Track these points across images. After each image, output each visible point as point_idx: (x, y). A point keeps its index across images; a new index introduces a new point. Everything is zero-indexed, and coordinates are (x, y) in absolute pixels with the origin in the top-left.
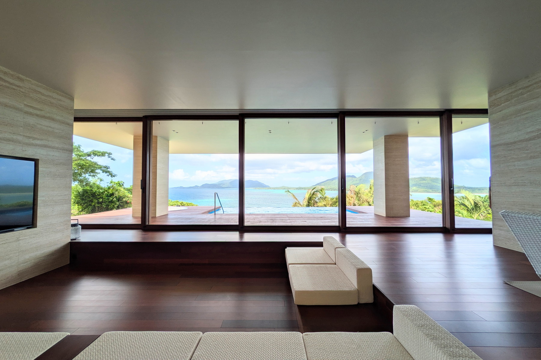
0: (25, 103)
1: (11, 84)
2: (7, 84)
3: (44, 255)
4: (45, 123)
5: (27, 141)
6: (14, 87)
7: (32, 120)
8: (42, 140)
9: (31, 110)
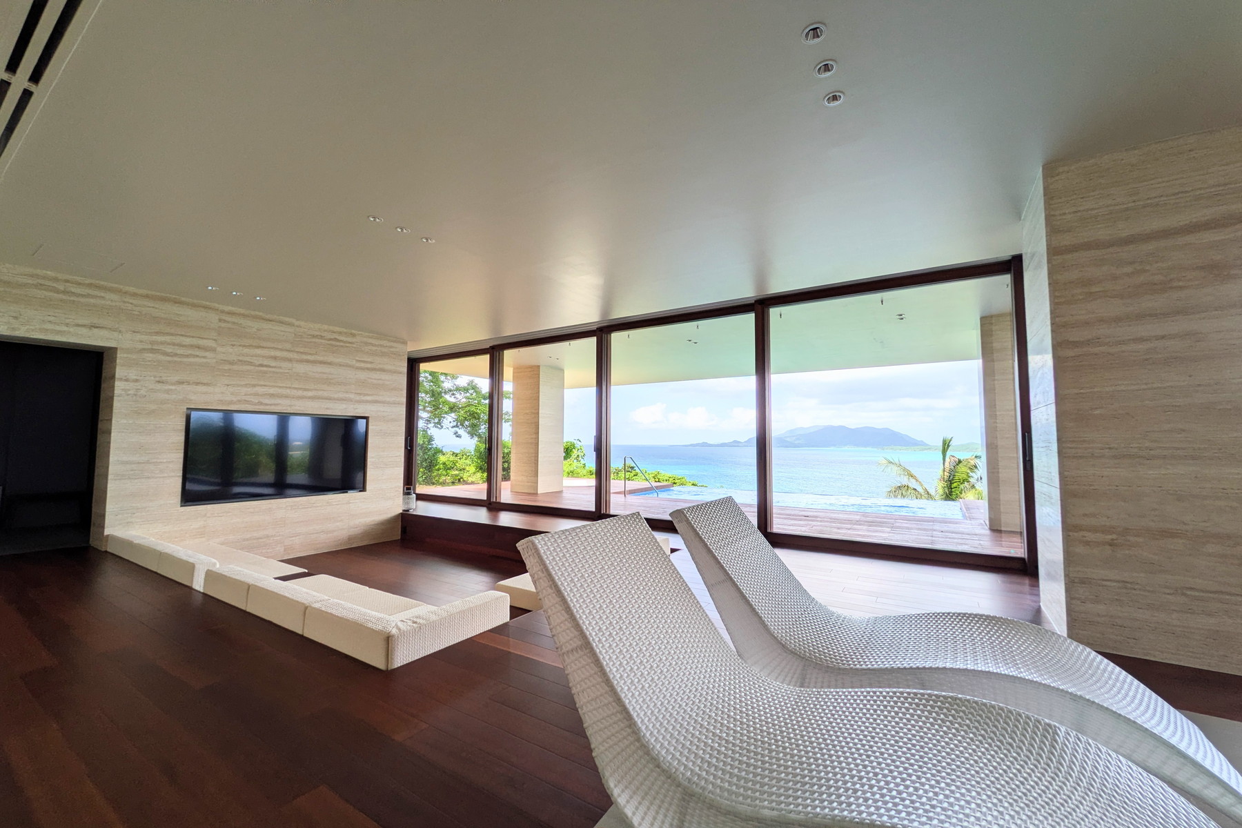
0: (357, 358)
1: (345, 342)
2: (342, 344)
3: (373, 523)
4: (376, 375)
5: (358, 398)
6: (348, 345)
7: (362, 375)
8: (371, 395)
9: (362, 365)
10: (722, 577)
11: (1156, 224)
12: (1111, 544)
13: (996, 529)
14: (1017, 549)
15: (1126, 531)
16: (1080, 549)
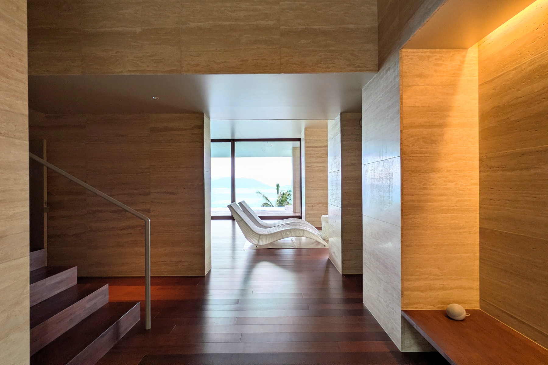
10: (250, 214)
11: (320, 145)
12: (312, 206)
13: (294, 212)
14: (299, 214)
15: (314, 204)
16: (308, 208)
